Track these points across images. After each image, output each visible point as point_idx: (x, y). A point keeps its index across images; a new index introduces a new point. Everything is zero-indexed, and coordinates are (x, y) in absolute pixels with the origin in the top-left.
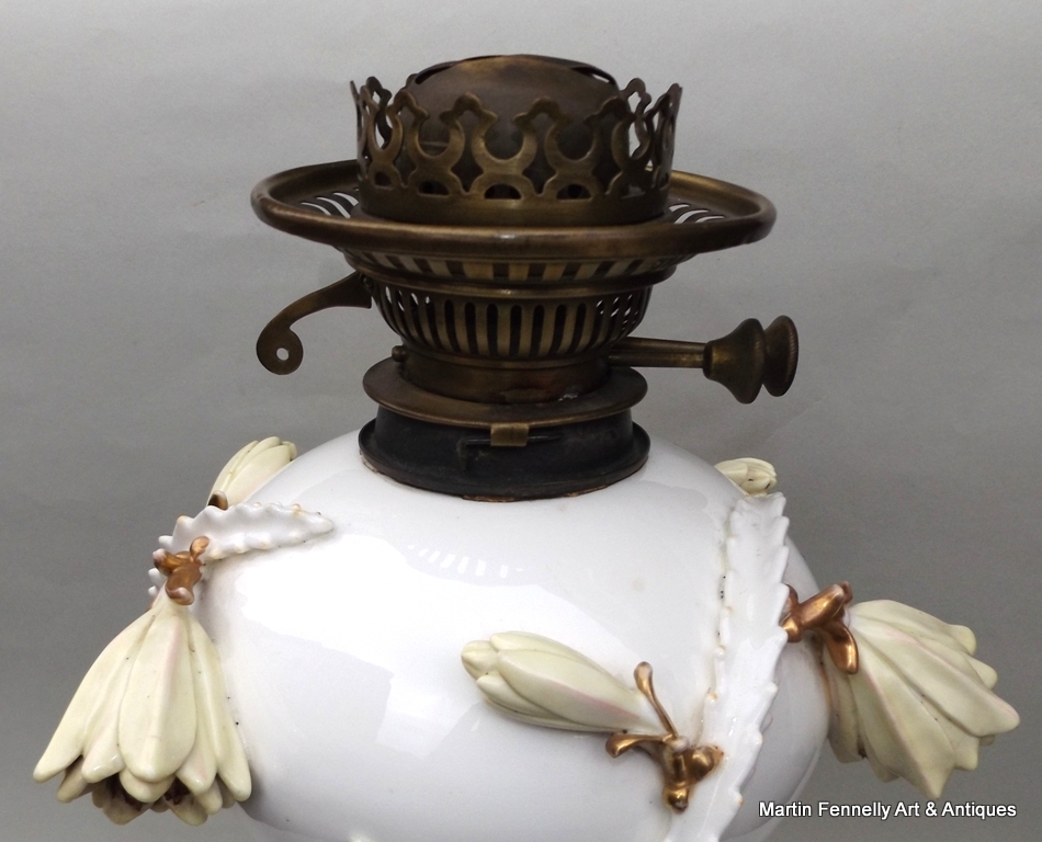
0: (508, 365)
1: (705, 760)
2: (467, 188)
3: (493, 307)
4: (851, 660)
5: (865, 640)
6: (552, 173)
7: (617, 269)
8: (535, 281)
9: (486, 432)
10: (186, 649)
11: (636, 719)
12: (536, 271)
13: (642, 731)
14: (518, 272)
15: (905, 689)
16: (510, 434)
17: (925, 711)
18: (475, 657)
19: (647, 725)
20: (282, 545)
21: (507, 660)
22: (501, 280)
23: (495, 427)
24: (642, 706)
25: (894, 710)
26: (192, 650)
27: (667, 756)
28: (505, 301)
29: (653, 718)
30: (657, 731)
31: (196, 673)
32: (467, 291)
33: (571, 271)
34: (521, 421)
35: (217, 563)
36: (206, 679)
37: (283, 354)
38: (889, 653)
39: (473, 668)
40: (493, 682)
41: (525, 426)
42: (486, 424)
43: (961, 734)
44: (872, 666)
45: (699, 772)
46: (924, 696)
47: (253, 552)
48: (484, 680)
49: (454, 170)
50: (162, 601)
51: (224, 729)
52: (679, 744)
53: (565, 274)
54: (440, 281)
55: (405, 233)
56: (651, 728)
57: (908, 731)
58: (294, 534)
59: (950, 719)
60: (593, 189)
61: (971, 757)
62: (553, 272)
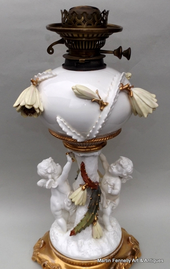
0: (84, 51)
1: (105, 104)
2: (75, 24)
3: (82, 41)
4: (132, 95)
5: (134, 92)
6: (86, 22)
7: (99, 36)
8: (88, 37)
9: (79, 60)
10: (35, 92)
11: (95, 97)
12: (88, 36)
13: (96, 99)
14: (86, 36)
15: (140, 100)
16: (82, 61)
17: (143, 103)
18: (74, 88)
19: (97, 98)
20: (49, 78)
21: (77, 87)
22: (83, 37)
23: (80, 60)
24: (96, 95)
25: (138, 103)
26: (36, 92)
27: (100, 102)
28: (84, 40)
29: (98, 97)
30: (99, 99)
31: (36, 95)
32: (80, 39)
33: (93, 36)
34: (84, 59)
35: (40, 82)
36: (37, 95)
37: (51, 51)
38: (137, 94)
39: (73, 89)
40: (76, 91)
41: (84, 60)
42: (78, 59)
43: (149, 107)
44: (135, 96)
45: (105, 106)
46: (143, 101)
47: (46, 79)
48: (74, 90)
49: (73, 21)
50: (32, 85)
51: (40, 103)
52: (101, 100)
53: (92, 36)
54: (76, 38)
55: (64, 29)
56: (98, 98)
57: (141, 106)
58: (51, 76)
59: (147, 105)
60: (92, 24)
61: (151, 111)
62: (90, 36)
